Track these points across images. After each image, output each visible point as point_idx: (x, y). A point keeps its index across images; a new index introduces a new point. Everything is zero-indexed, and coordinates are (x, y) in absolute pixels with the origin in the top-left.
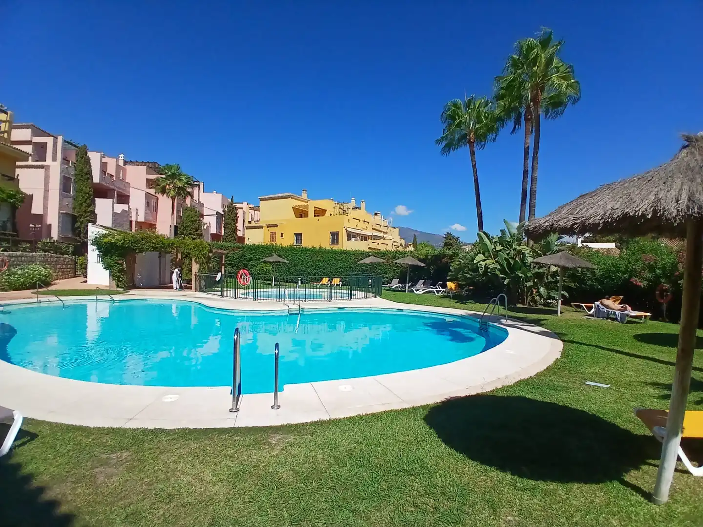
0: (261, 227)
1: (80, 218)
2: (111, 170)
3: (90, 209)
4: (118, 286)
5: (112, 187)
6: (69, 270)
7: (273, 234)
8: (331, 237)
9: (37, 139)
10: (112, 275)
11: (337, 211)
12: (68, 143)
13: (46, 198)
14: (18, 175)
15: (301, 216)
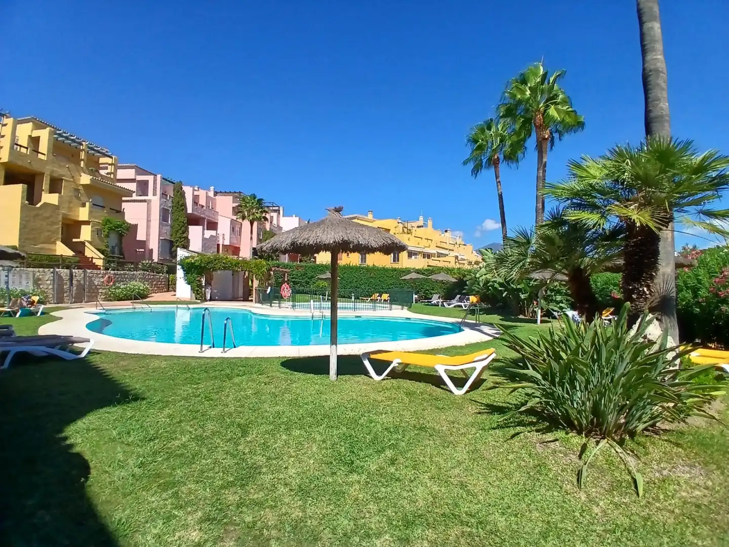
1: (176, 243)
2: (202, 201)
3: (184, 235)
4: (196, 299)
5: (202, 216)
6: (163, 286)
8: (393, 256)
9: (140, 178)
10: (192, 289)
12: (166, 180)
13: (148, 227)
14: (124, 209)
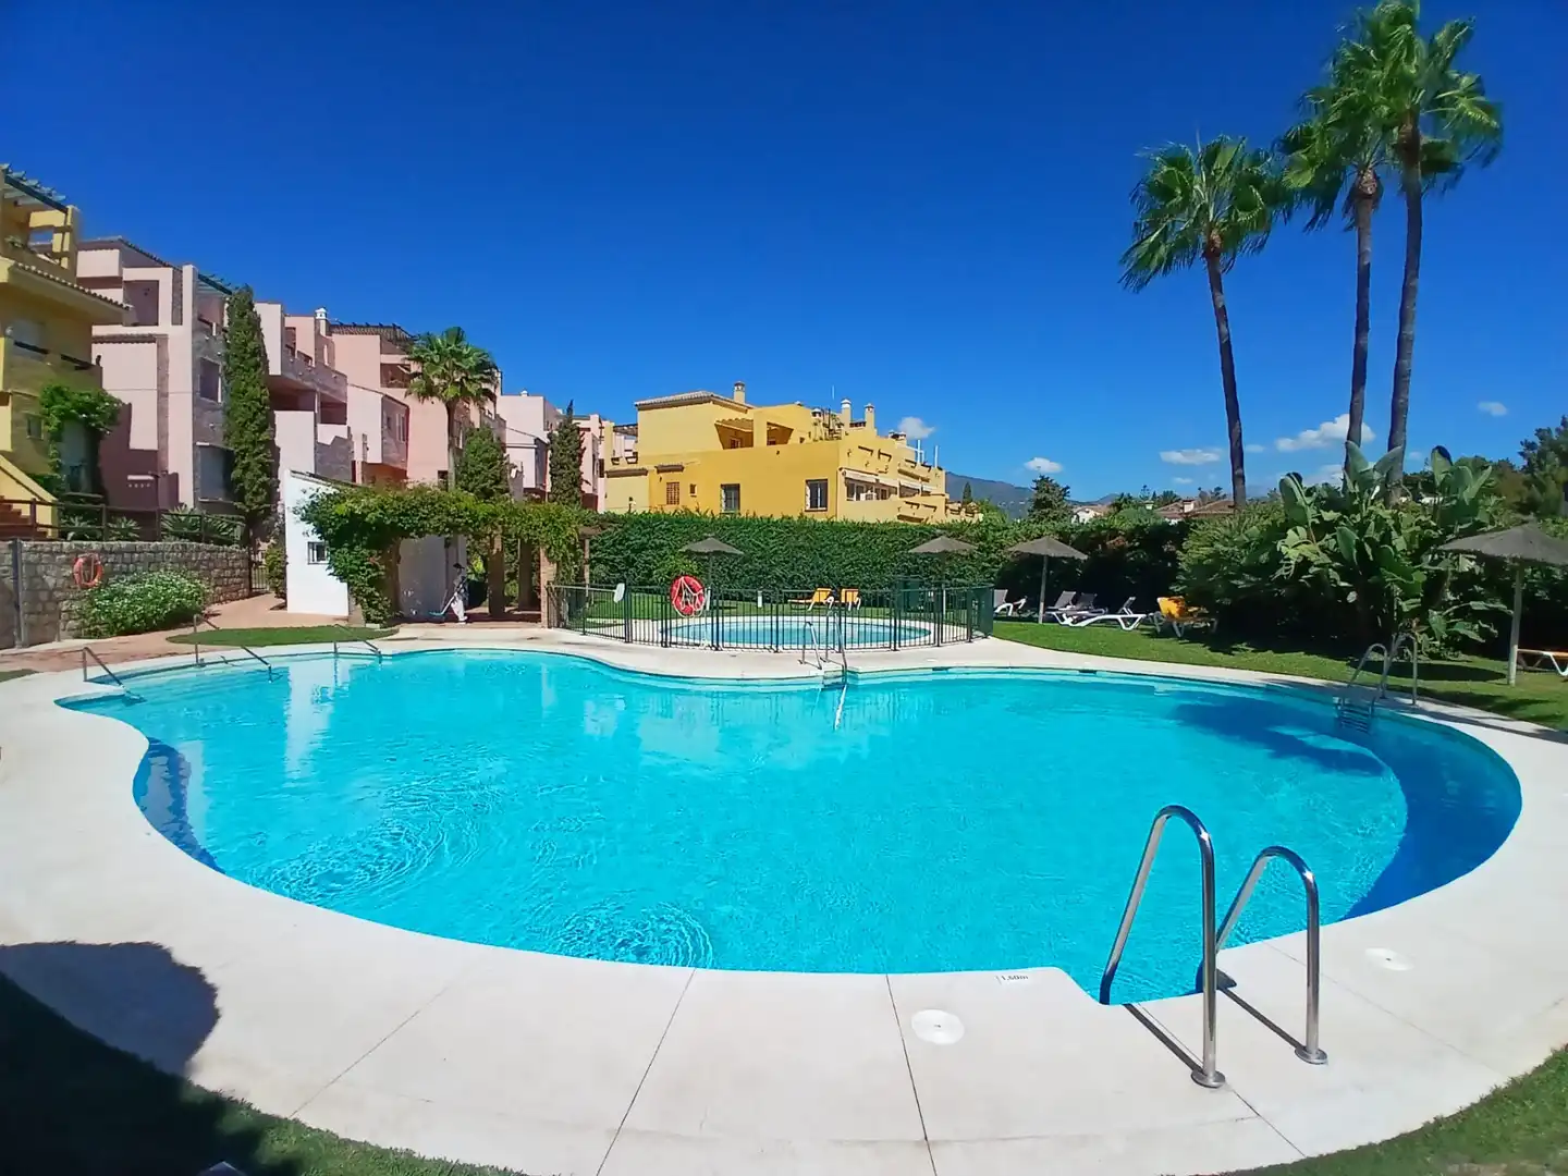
0: (644, 472)
1: (243, 458)
2: (305, 344)
3: (264, 436)
4: (368, 619)
5: (308, 384)
6: (238, 580)
7: (673, 488)
8: (809, 492)
9: (132, 274)
10: (355, 593)
11: (821, 431)
12: (207, 281)
13: (162, 412)
14: (99, 357)
15: (733, 445)
